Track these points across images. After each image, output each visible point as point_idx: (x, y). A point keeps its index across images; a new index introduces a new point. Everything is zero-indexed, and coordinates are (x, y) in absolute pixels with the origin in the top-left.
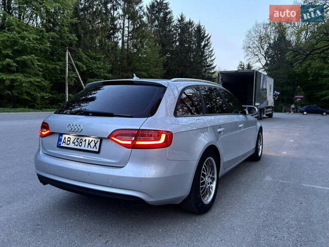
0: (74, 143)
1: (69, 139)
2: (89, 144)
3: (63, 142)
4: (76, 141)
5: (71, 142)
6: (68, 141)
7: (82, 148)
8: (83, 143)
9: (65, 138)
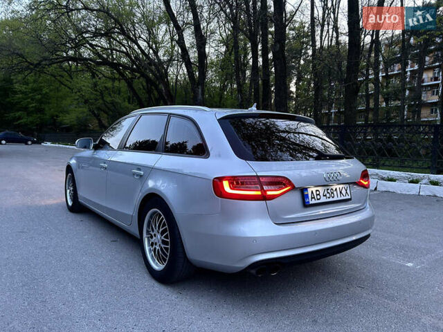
0: (326, 196)
1: (318, 193)
2: (341, 192)
3: (312, 198)
4: (326, 192)
5: (321, 194)
6: (317, 195)
7: (335, 199)
8: (335, 193)
9: (312, 192)
